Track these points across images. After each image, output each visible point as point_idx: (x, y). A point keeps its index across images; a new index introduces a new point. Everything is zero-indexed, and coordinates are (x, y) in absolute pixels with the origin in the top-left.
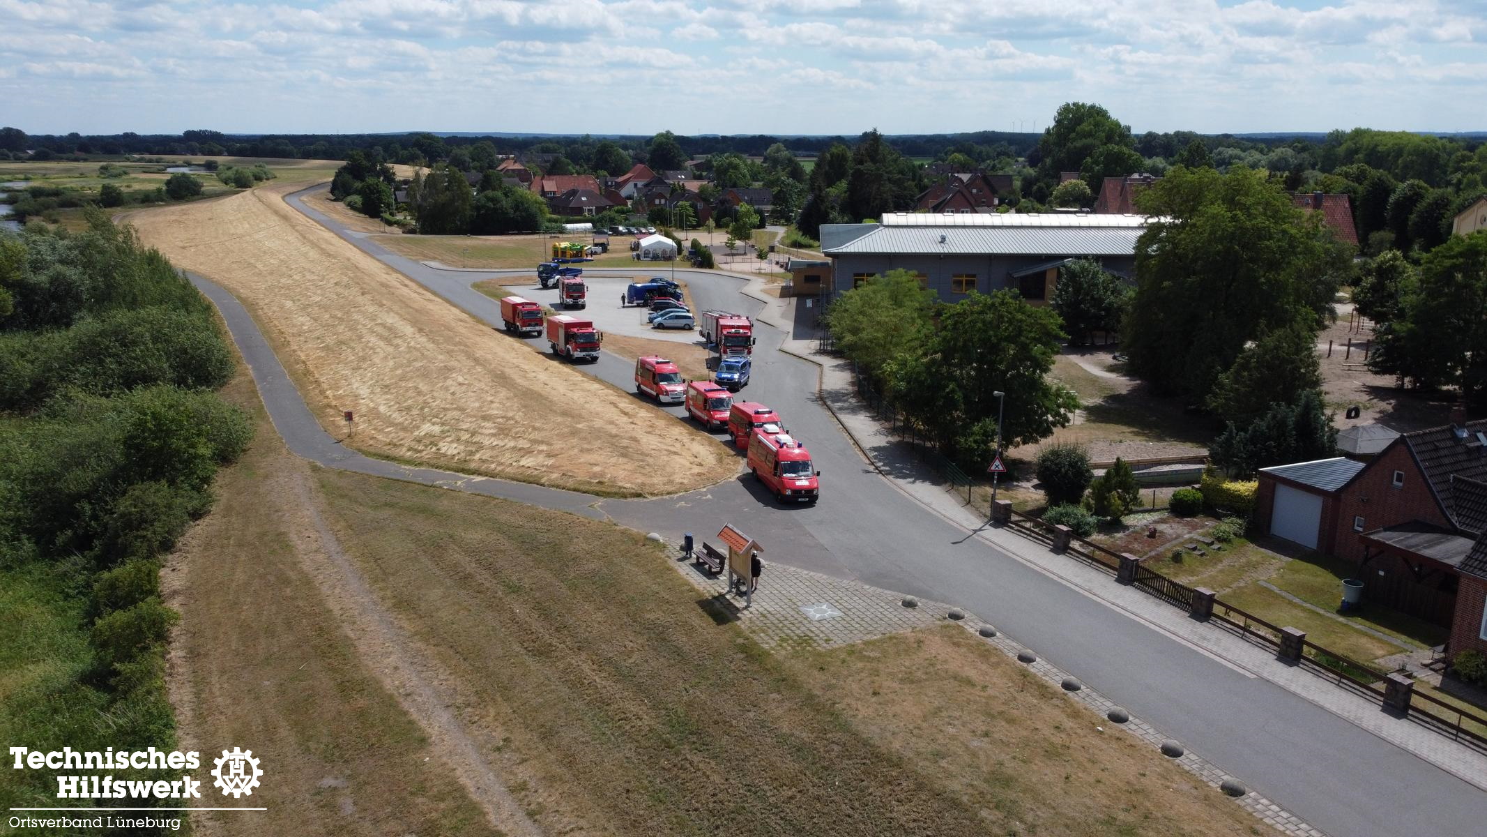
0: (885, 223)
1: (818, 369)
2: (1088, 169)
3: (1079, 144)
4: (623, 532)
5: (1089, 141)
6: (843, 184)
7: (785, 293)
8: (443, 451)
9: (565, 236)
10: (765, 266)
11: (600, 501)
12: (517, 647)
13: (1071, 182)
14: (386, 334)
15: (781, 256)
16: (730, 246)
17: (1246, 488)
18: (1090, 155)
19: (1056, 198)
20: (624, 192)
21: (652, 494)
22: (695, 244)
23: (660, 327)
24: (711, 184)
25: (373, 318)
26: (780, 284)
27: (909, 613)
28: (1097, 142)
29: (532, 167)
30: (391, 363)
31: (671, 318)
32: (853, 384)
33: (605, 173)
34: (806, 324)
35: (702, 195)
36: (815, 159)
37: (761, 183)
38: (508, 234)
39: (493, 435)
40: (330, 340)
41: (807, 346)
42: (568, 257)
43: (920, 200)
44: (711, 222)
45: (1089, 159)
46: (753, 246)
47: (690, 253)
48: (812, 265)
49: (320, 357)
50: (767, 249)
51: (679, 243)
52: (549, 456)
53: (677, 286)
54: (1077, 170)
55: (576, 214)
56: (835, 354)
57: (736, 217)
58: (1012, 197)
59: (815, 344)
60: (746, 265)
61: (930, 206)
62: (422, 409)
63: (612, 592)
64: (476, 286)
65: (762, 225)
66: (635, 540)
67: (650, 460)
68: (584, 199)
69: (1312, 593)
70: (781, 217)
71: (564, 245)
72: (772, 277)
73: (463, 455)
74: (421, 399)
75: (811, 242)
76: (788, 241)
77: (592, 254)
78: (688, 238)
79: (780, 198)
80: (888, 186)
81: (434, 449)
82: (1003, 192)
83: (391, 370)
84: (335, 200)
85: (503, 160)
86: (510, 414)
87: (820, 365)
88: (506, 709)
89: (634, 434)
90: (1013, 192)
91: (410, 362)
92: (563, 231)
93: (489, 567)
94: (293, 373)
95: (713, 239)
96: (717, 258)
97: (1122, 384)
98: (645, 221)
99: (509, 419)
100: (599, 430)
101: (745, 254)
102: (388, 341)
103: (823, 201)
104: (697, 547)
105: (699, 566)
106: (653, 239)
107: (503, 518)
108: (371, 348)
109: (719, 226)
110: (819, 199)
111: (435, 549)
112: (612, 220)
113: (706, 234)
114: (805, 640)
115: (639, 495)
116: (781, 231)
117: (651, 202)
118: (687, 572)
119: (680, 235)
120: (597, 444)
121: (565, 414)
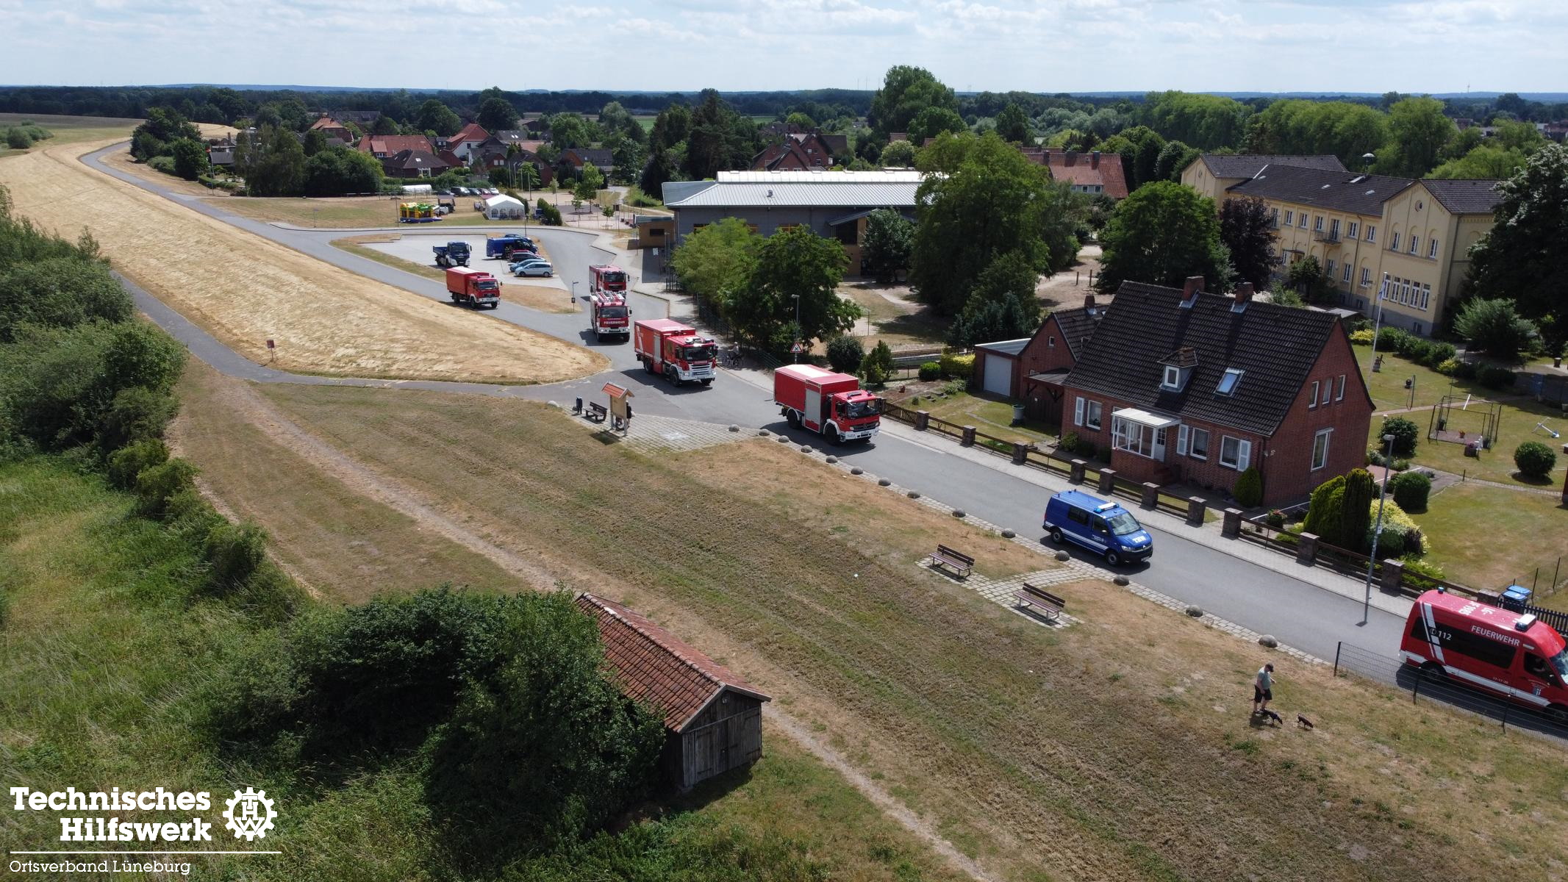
0: (720, 180)
1: (666, 303)
2: (913, 130)
3: (907, 105)
4: (529, 403)
5: (917, 102)
6: (683, 145)
7: (632, 246)
8: (363, 365)
9: (406, 197)
10: (613, 223)
11: (506, 388)
12: (464, 473)
13: (898, 142)
14: (272, 283)
15: (627, 214)
16: (577, 205)
17: (966, 358)
18: (914, 116)
19: (885, 157)
20: (458, 152)
21: (545, 382)
22: (541, 204)
23: (522, 275)
24: (549, 145)
25: (253, 271)
26: (626, 239)
27: (734, 434)
28: (924, 104)
29: (351, 126)
30: (287, 306)
31: (531, 267)
32: (695, 312)
33: (434, 133)
34: (653, 270)
35: (541, 155)
36: (655, 117)
37: (600, 144)
38: (345, 196)
39: (404, 352)
40: (216, 291)
41: (656, 287)
42: (417, 218)
43: (757, 159)
44: (555, 183)
45: (914, 121)
46: (597, 206)
47: (537, 212)
48: (656, 220)
49: (212, 305)
50: (612, 208)
51: (525, 202)
52: (456, 363)
53: (530, 241)
54: (905, 131)
55: (412, 176)
56: (679, 292)
57: (580, 177)
58: (846, 156)
59: (662, 286)
60: (596, 222)
61: (766, 165)
62: (332, 338)
63: (528, 436)
64: (333, 243)
65: (604, 186)
66: (539, 406)
67: (540, 362)
68: (418, 160)
69: (998, 417)
70: (623, 177)
71: (411, 205)
72: (619, 233)
73: (382, 367)
74: (328, 331)
75: (654, 201)
76: (630, 201)
77: (441, 213)
78: (534, 198)
79: (620, 159)
80: (725, 147)
81: (354, 365)
82: (838, 152)
83: (290, 311)
84: (136, 162)
85: (318, 118)
86: (415, 337)
87: (668, 301)
88: (465, 503)
89: (522, 346)
90: (847, 152)
91: (306, 305)
92: (402, 193)
93: (429, 431)
94: (192, 318)
95: (560, 199)
96: (564, 217)
97: (912, 308)
98: (486, 182)
99: (414, 340)
100: (493, 344)
101: (591, 213)
102: (278, 289)
103: (663, 162)
104: (586, 406)
105: (588, 417)
106: (498, 199)
107: (432, 402)
108: (261, 295)
109: (562, 187)
110: (659, 160)
111: (383, 425)
112: (452, 182)
113: (550, 194)
114: (666, 449)
115: (535, 383)
116: (623, 191)
117: (490, 164)
118: (579, 420)
119: (525, 196)
120: (494, 353)
121: (461, 335)
